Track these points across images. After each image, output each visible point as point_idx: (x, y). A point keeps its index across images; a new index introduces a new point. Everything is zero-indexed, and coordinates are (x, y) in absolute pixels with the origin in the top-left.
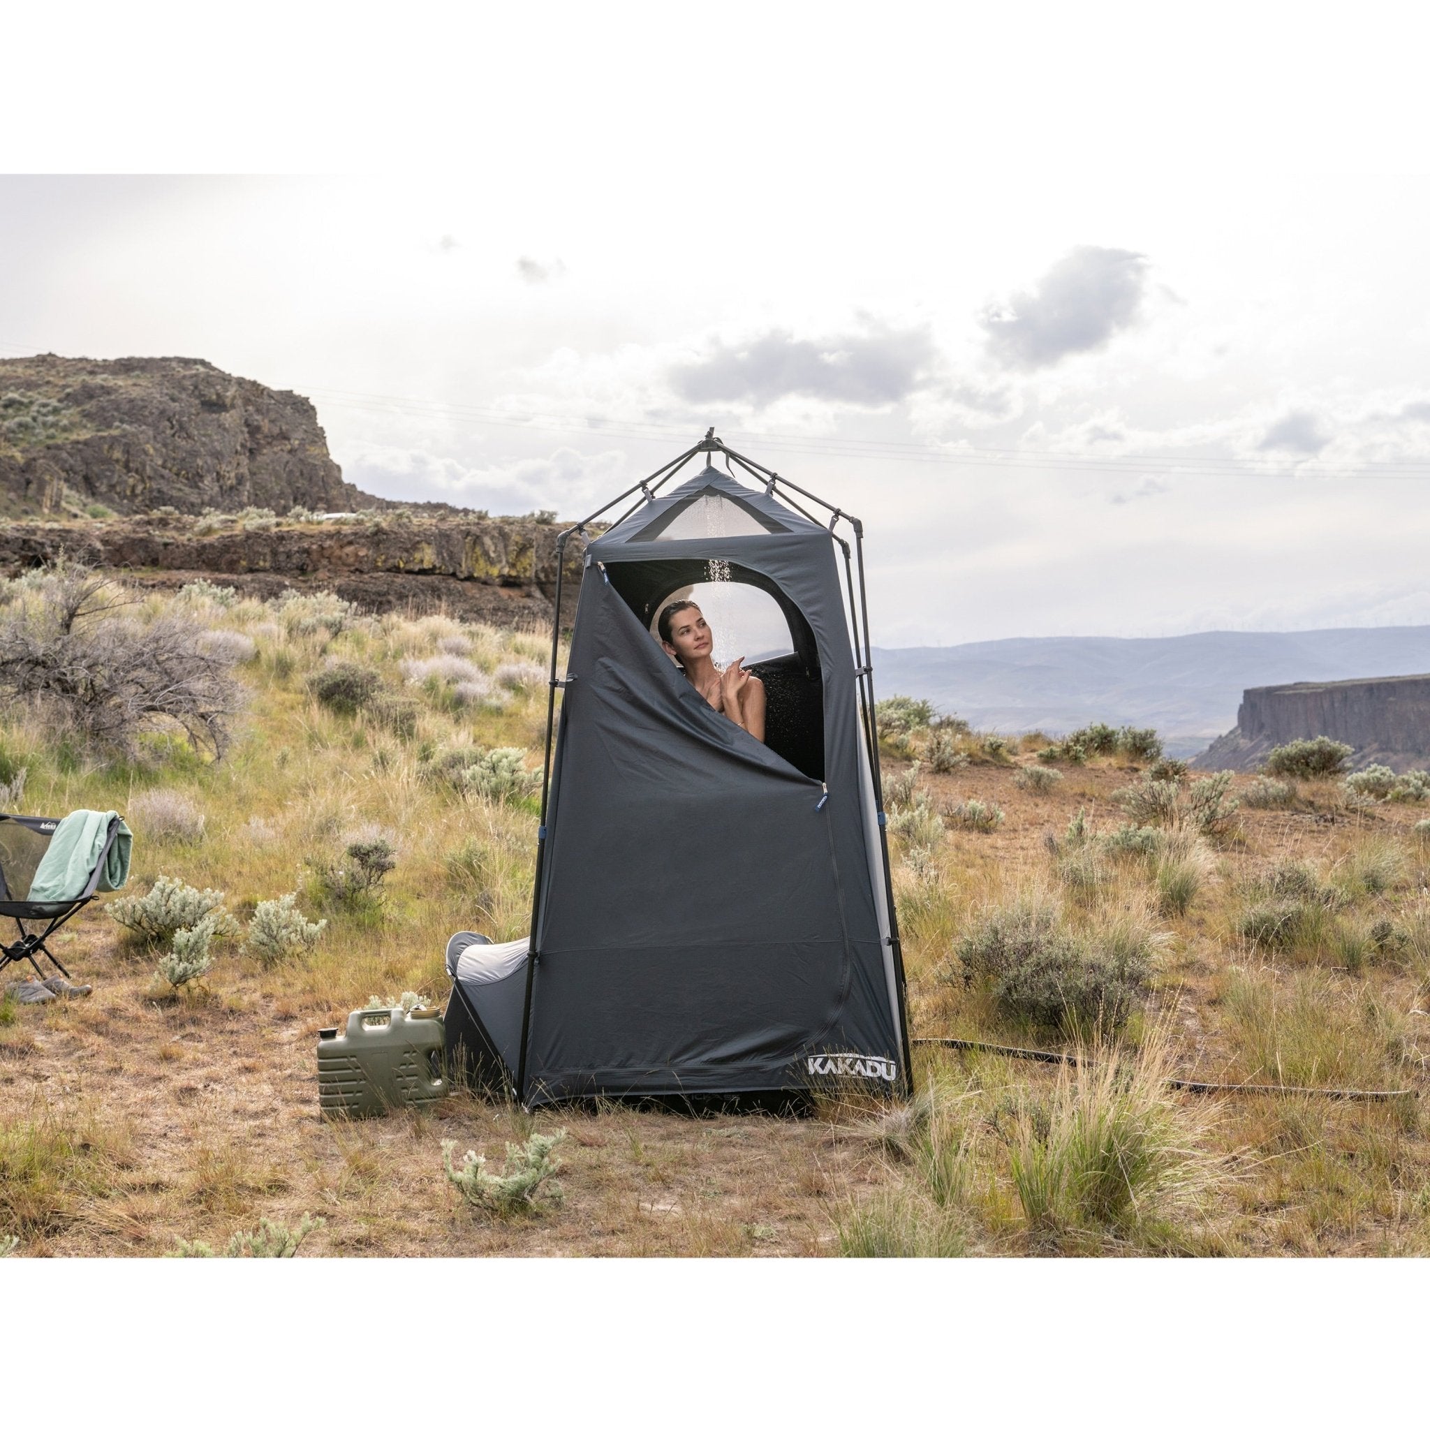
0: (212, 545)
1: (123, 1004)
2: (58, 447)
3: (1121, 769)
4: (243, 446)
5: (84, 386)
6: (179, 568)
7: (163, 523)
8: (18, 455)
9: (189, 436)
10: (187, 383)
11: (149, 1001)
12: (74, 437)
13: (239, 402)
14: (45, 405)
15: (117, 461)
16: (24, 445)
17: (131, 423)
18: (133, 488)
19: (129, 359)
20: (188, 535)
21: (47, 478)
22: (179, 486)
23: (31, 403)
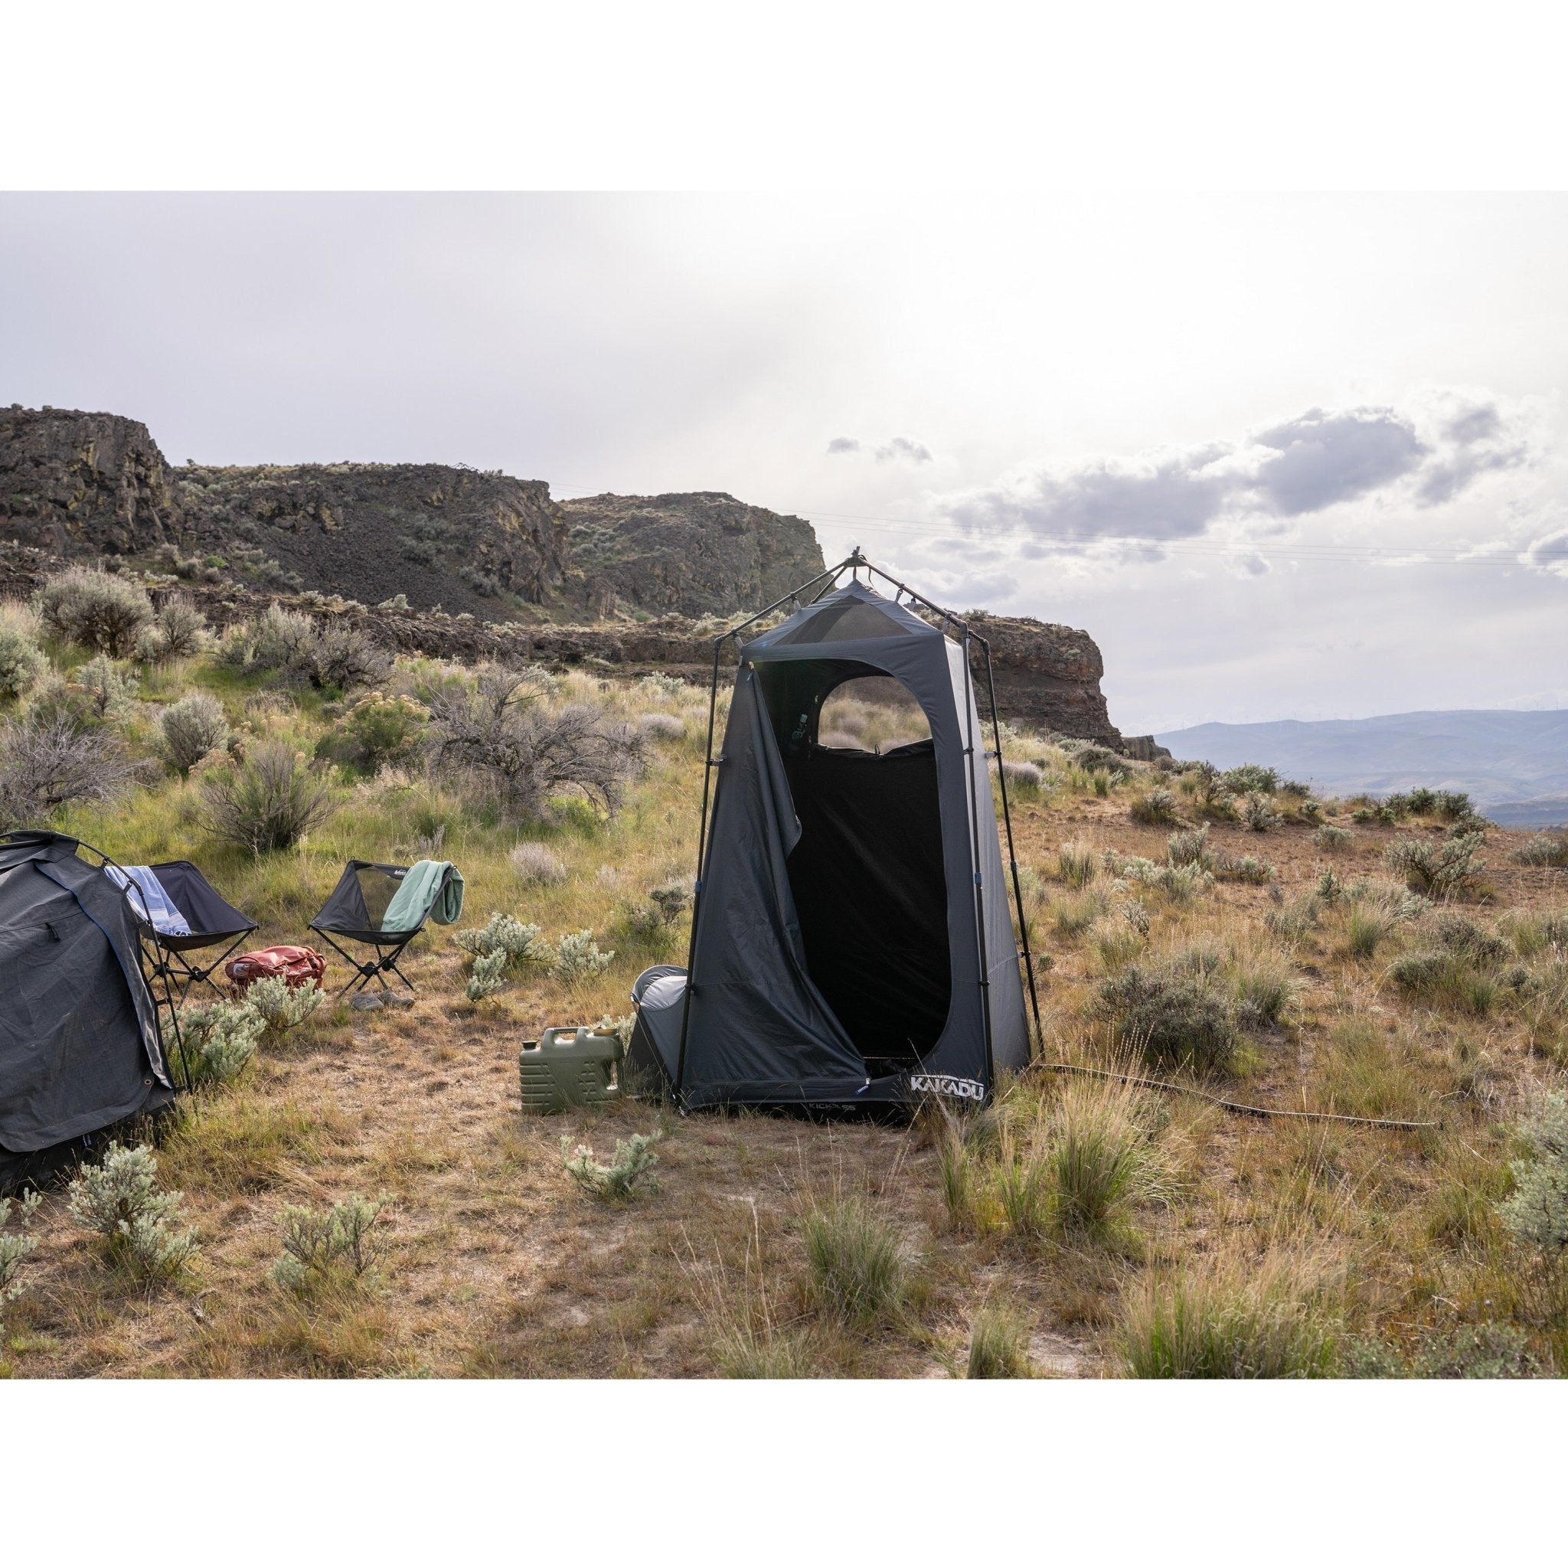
0: (706, 643)
1: (433, 1014)
2: (613, 567)
3: (1426, 828)
4: (755, 561)
5: (634, 517)
6: (681, 662)
7: (670, 626)
8: (582, 574)
9: (714, 555)
10: (712, 512)
11: (452, 1012)
12: (625, 558)
13: (753, 526)
14: (603, 534)
15: (658, 576)
16: (588, 566)
17: (668, 546)
18: (670, 597)
19: (668, 495)
20: (689, 635)
21: (603, 591)
22: (706, 595)
23: (594, 532)
